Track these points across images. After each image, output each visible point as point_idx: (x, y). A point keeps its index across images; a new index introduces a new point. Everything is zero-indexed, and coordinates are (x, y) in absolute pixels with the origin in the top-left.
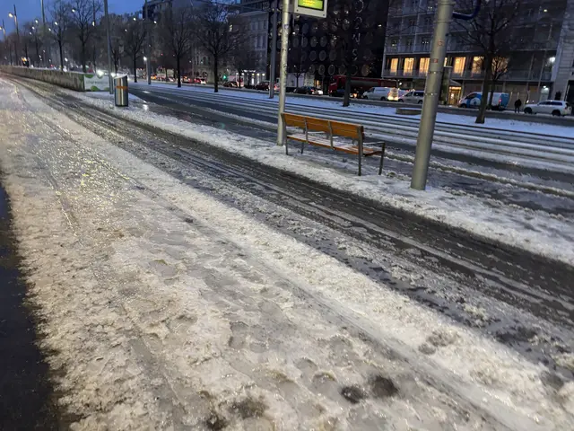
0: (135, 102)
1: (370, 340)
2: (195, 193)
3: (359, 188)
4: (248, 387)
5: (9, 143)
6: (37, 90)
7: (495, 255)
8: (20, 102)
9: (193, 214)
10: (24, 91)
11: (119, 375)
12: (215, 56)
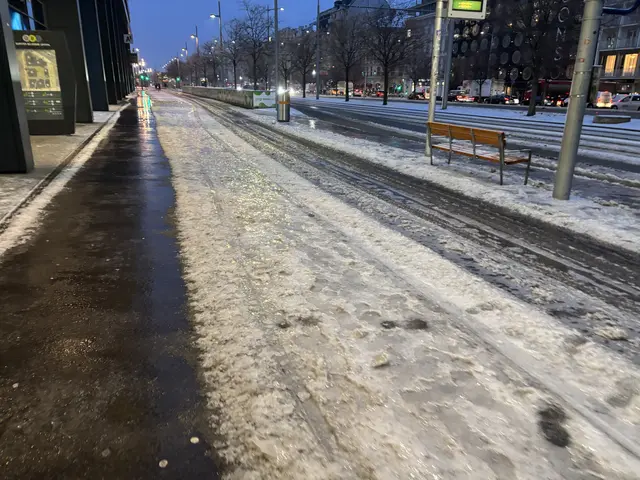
0: (297, 117)
1: (425, 300)
2: (325, 195)
3: (493, 196)
4: (312, 311)
5: (181, 154)
6: (212, 109)
7: (605, 257)
8: (194, 119)
9: (317, 211)
10: (201, 110)
11: (229, 297)
12: (386, 65)
